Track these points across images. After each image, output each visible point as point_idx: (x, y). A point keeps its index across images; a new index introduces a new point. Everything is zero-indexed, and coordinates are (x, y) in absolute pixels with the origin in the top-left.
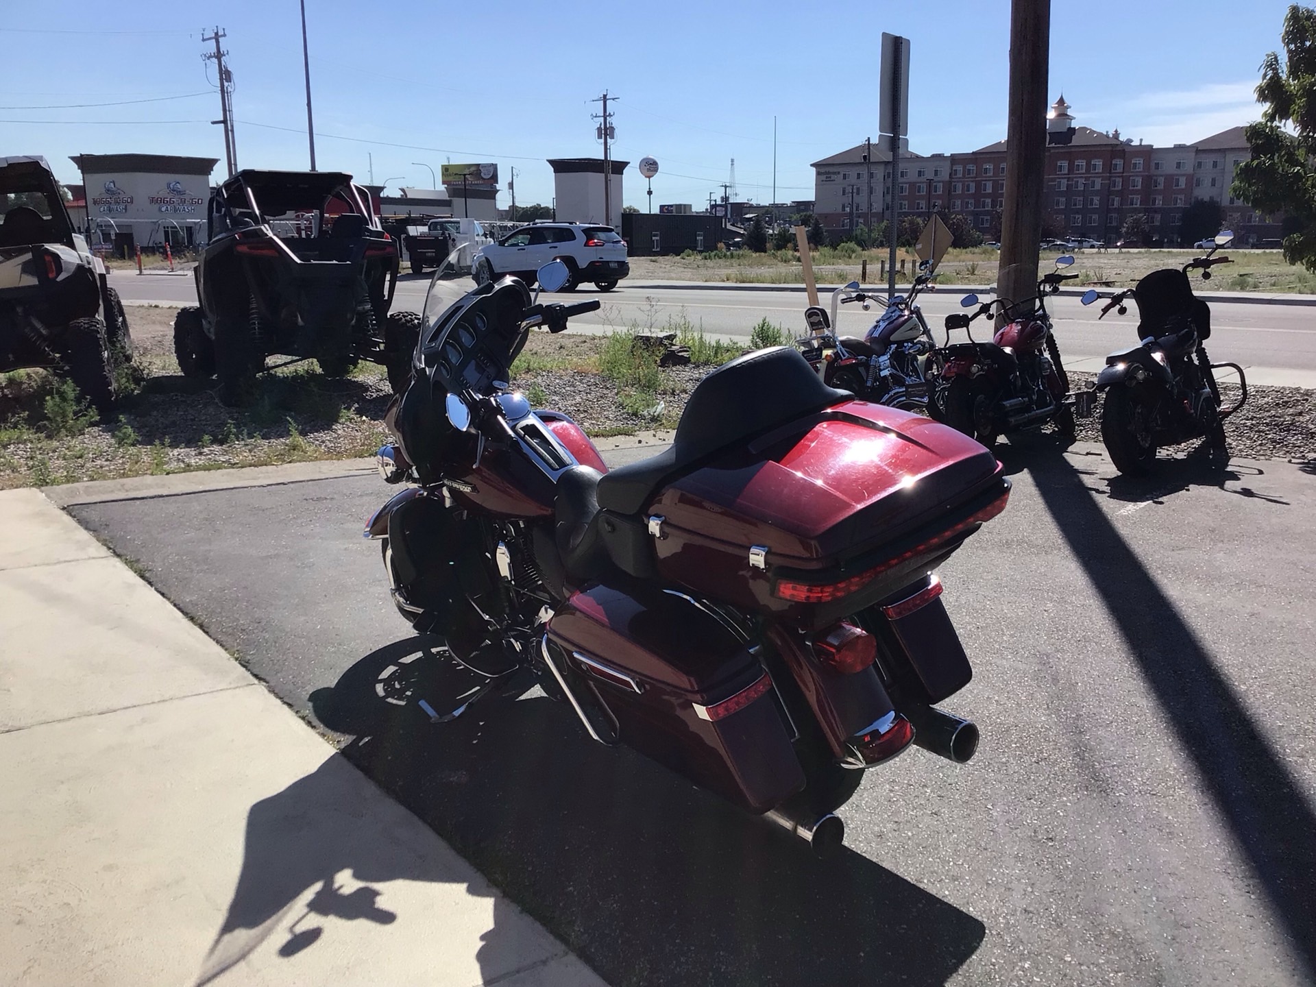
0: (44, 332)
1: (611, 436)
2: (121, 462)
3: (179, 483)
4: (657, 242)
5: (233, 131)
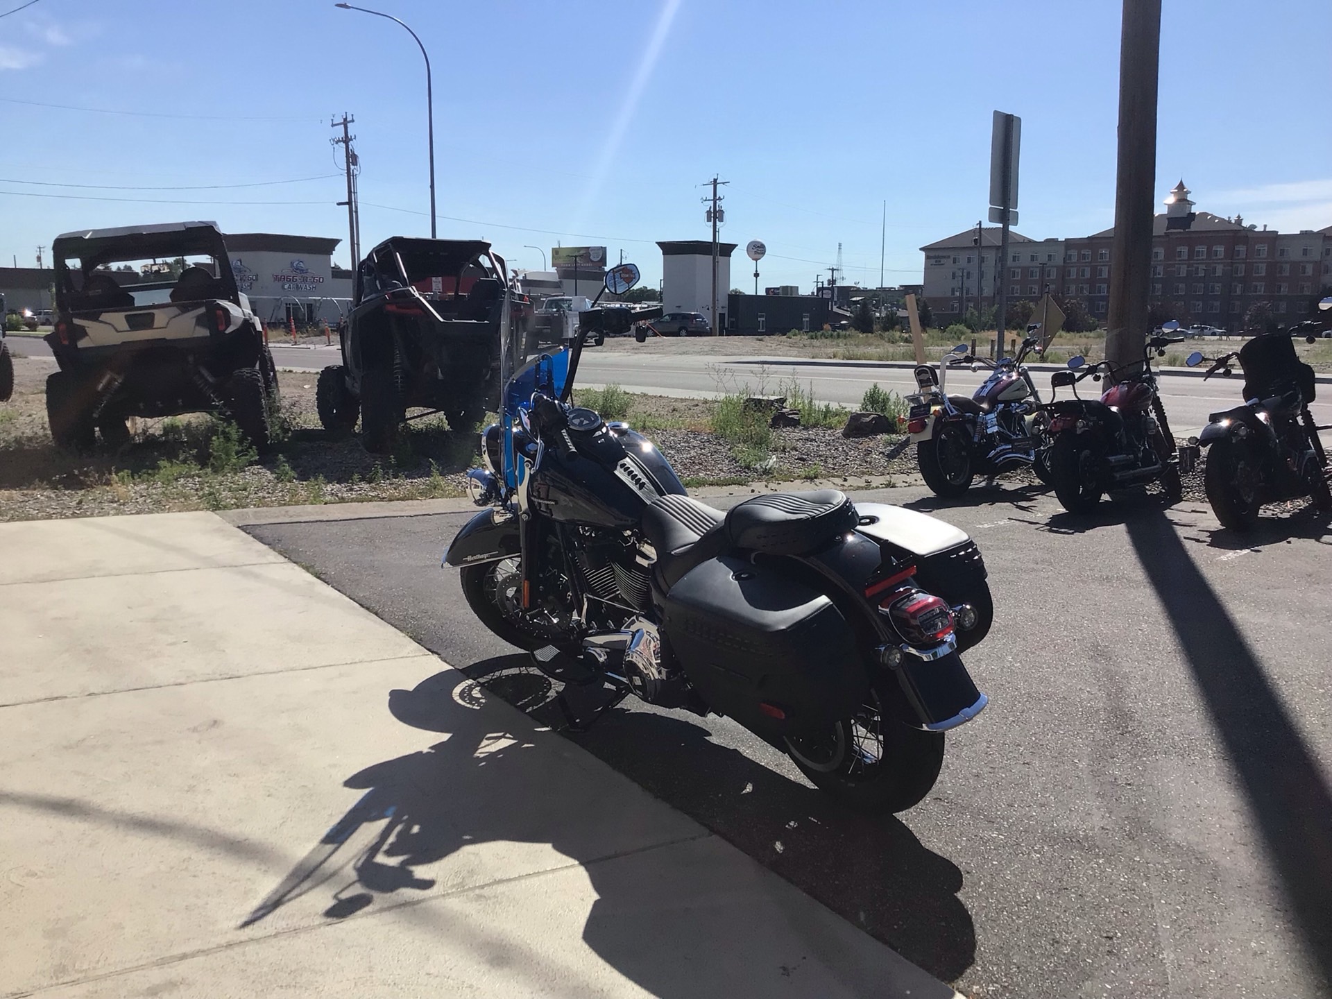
0: (211, 380)
1: (725, 485)
2: (280, 494)
3: (337, 511)
4: (763, 321)
5: (356, 212)
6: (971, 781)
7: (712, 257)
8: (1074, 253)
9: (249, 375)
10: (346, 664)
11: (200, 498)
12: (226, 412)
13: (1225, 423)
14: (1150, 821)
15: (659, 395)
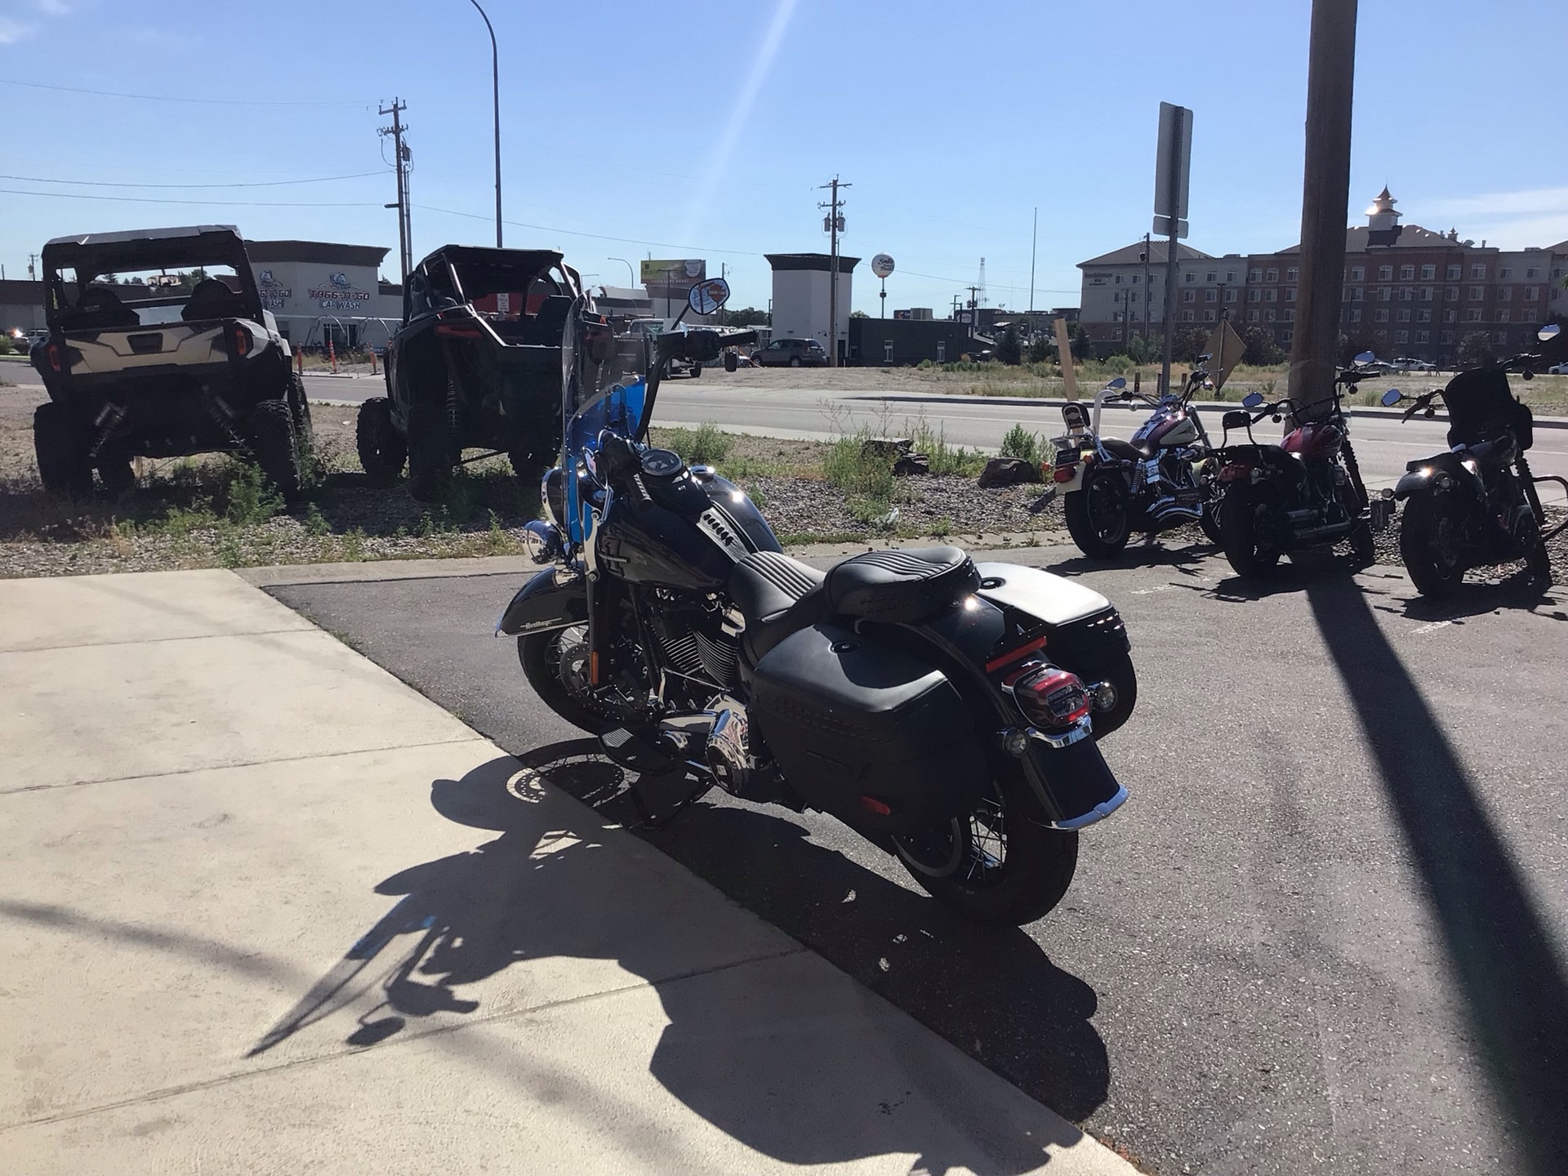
0: (229, 413)
1: (838, 543)
2: (311, 550)
3: (377, 570)
4: (890, 350)
5: (408, 216)
6: (1112, 888)
7: (830, 273)
8: (1259, 272)
9: (274, 408)
10: (383, 749)
11: (216, 553)
12: (248, 452)
13: (1425, 473)
14: (1318, 936)
15: (763, 436)
